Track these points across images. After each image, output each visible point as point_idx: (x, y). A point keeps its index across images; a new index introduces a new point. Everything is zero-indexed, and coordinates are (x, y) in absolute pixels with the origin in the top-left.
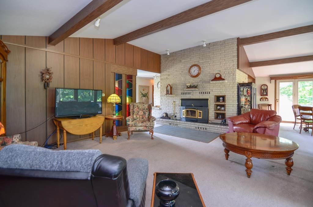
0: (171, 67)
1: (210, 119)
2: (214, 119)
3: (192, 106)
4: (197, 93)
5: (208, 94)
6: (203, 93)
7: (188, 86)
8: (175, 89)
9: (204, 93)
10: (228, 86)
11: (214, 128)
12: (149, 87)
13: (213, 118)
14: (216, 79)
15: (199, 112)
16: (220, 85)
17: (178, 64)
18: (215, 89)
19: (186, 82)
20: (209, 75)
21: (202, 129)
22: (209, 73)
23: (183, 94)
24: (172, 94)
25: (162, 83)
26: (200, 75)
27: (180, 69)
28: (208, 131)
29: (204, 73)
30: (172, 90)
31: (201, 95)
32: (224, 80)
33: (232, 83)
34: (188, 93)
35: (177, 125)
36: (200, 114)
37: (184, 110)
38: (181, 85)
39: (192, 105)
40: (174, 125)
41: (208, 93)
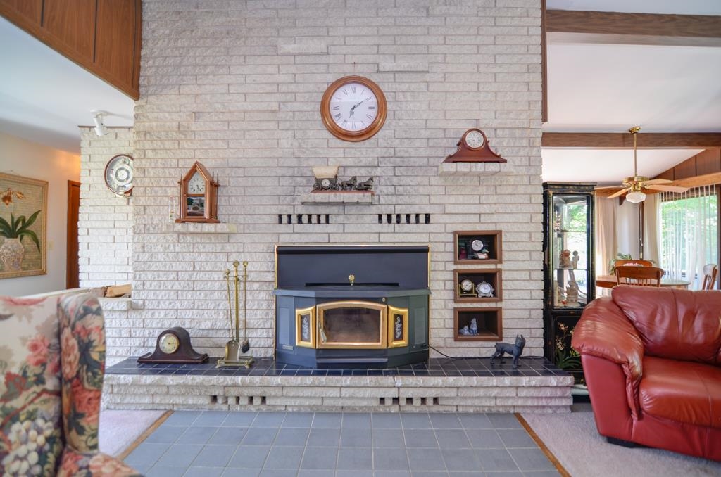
0: (208, 70)
1: (432, 342)
2: (451, 342)
3: (350, 284)
4: (367, 219)
5: (422, 226)
6: (394, 218)
7: (319, 181)
8: (240, 191)
9: (404, 218)
10: (510, 190)
11: (482, 392)
12: (44, 185)
13: (450, 333)
14: (464, 153)
15: (396, 316)
16: (476, 186)
17: (259, 60)
18: (453, 199)
19: (308, 159)
20: (425, 133)
21: (417, 402)
22: (426, 128)
23: (285, 219)
24: (220, 218)
25: (150, 154)
26: (380, 133)
27: (269, 88)
28: (447, 408)
29: (401, 123)
30: (222, 201)
31: (385, 226)
32: (499, 160)
33: (526, 180)
34: (314, 219)
35: (264, 399)
36: (398, 326)
37: (308, 310)
38: (280, 172)
39: (351, 278)
40: (244, 401)
41: (422, 219)
